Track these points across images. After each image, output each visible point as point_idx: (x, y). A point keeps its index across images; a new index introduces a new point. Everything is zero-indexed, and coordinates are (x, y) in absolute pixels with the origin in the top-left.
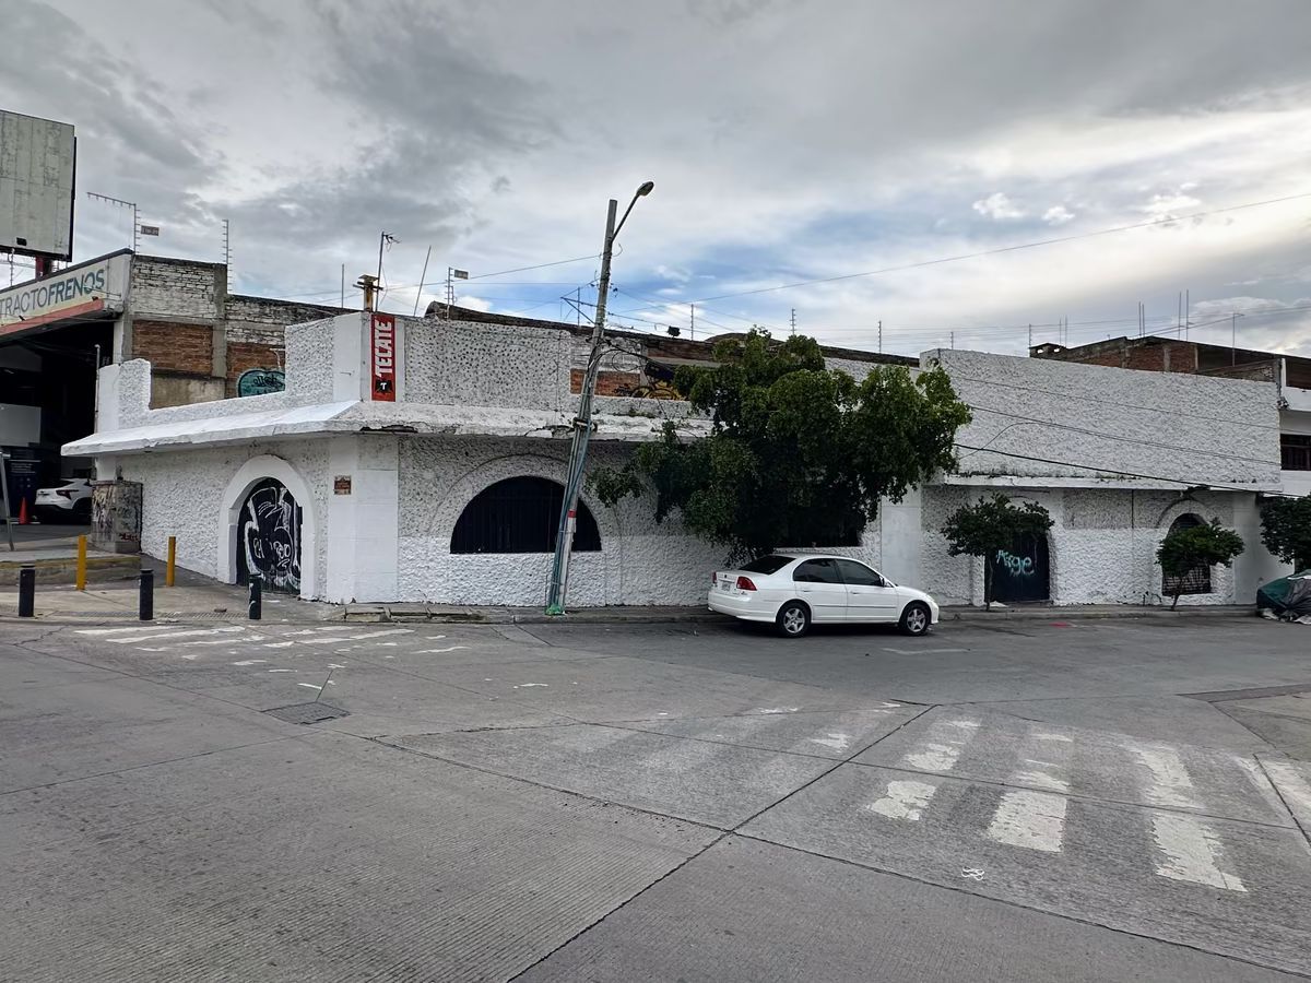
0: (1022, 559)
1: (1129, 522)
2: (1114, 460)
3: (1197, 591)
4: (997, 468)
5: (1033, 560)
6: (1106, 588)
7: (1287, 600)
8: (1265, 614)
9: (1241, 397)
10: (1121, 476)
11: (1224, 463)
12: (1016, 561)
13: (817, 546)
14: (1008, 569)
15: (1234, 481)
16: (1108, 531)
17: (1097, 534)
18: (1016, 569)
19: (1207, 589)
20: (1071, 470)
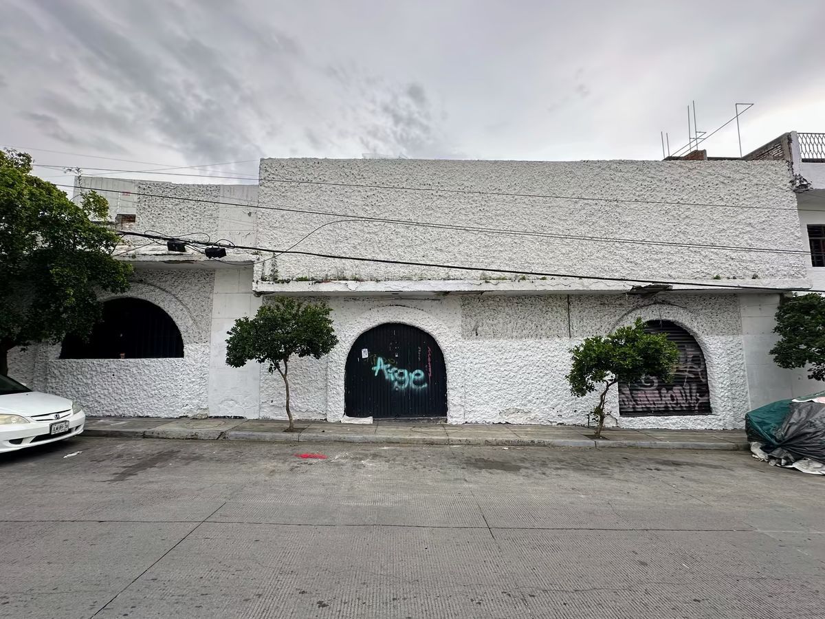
0: (411, 371)
1: (565, 331)
2: (511, 259)
3: (689, 411)
4: (332, 273)
5: (426, 373)
6: (529, 406)
7: (780, 434)
8: (754, 450)
9: (722, 179)
10: (523, 276)
11: (698, 258)
12: (402, 374)
13: (126, 357)
14: (390, 383)
15: (717, 278)
16: (530, 341)
17: (516, 344)
18: (401, 383)
19: (706, 409)
20: (443, 272)
